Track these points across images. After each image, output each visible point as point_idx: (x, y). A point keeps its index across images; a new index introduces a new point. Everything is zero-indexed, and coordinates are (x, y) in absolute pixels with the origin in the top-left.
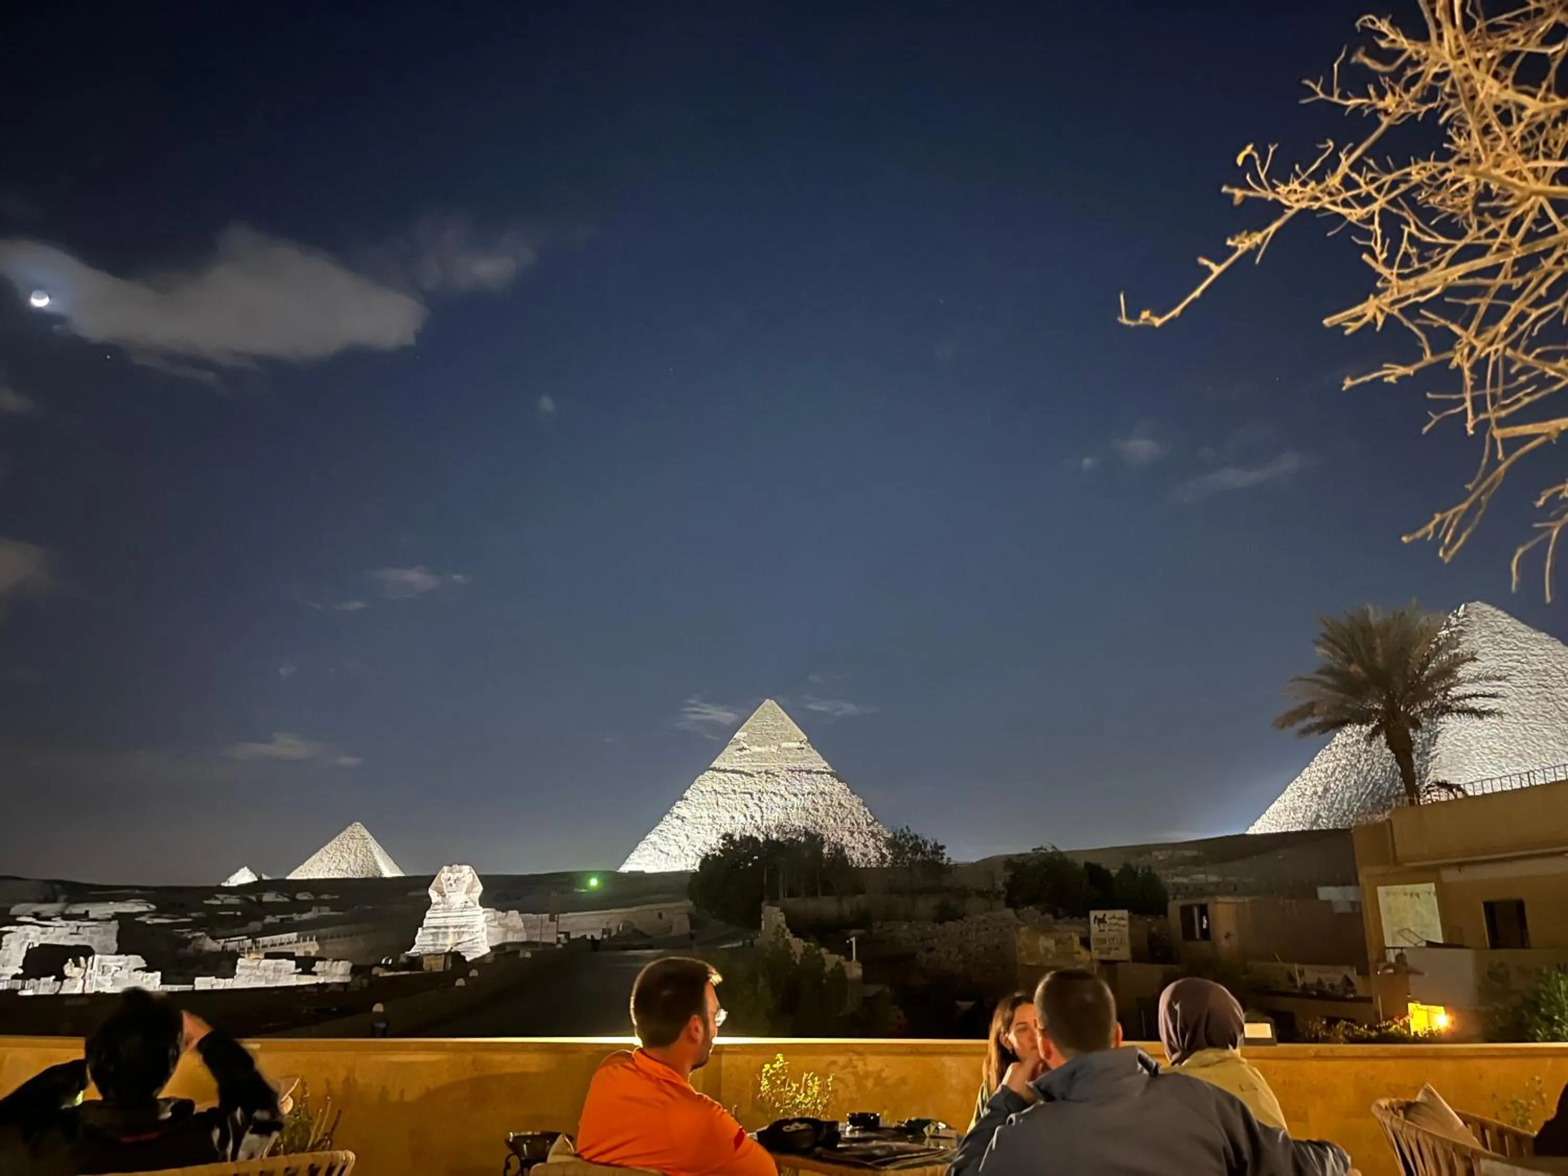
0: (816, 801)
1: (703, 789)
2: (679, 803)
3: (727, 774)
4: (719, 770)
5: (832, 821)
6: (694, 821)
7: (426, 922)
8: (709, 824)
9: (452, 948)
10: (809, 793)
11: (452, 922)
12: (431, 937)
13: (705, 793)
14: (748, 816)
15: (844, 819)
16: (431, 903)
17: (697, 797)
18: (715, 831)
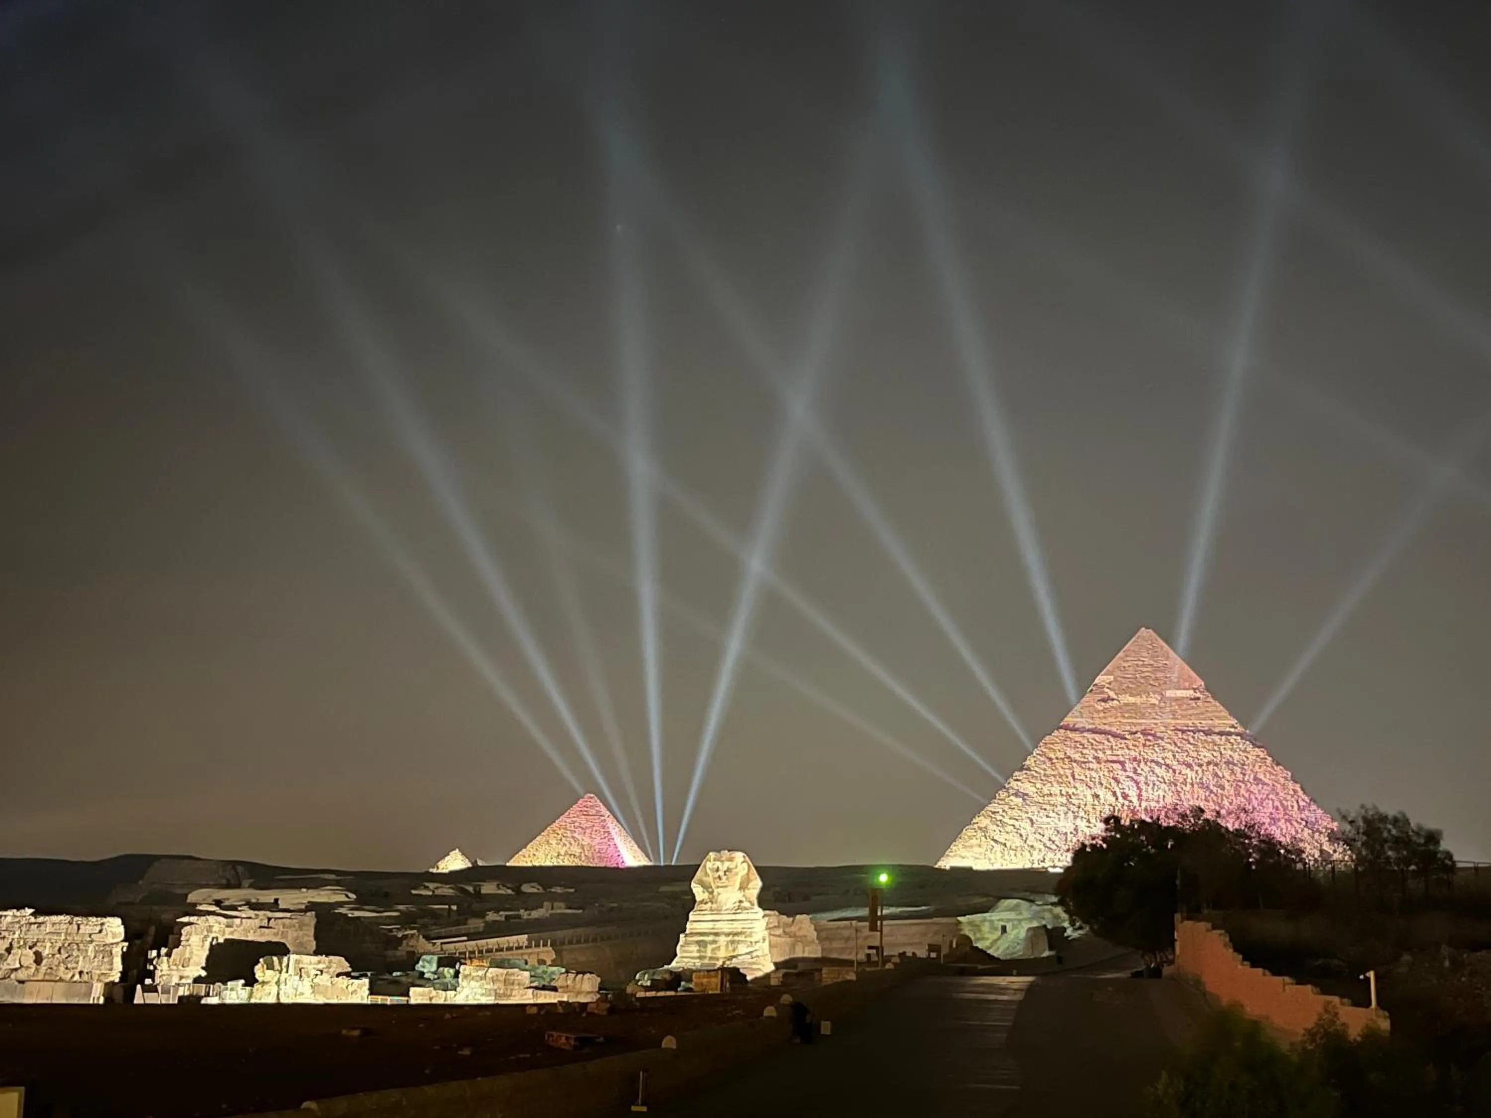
0: (1220, 775)
1: (1052, 755)
2: (1018, 775)
3: (1085, 734)
4: (1074, 730)
6: (1041, 800)
7: (690, 928)
9: (724, 963)
10: (1209, 763)
11: (725, 927)
12: (697, 947)
13: (1055, 761)
14: (1119, 794)
15: (1263, 800)
16: (695, 901)
17: (1044, 766)
18: (1070, 815)
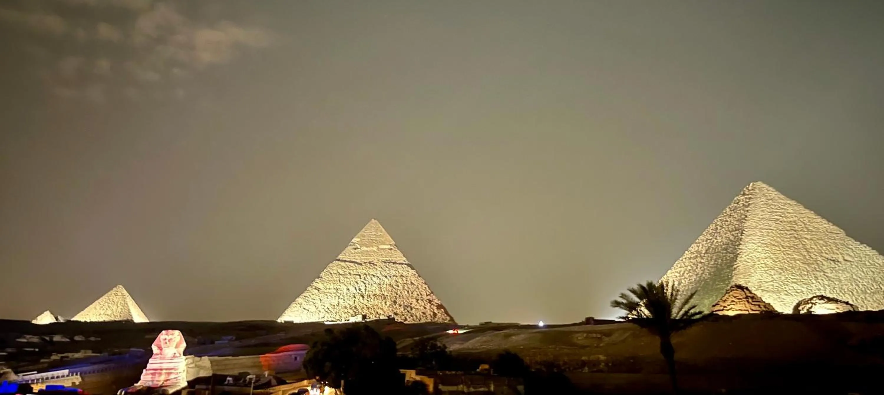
0: (398, 281)
1: (332, 272)
2: (317, 280)
3: (346, 263)
4: (342, 261)
5: (406, 293)
6: (325, 291)
7: (149, 366)
8: (334, 293)
9: (163, 383)
10: (394, 276)
11: (165, 366)
12: (150, 376)
13: (333, 274)
14: (358, 289)
15: (413, 292)
16: (152, 354)
17: (328, 277)
18: (337, 297)
